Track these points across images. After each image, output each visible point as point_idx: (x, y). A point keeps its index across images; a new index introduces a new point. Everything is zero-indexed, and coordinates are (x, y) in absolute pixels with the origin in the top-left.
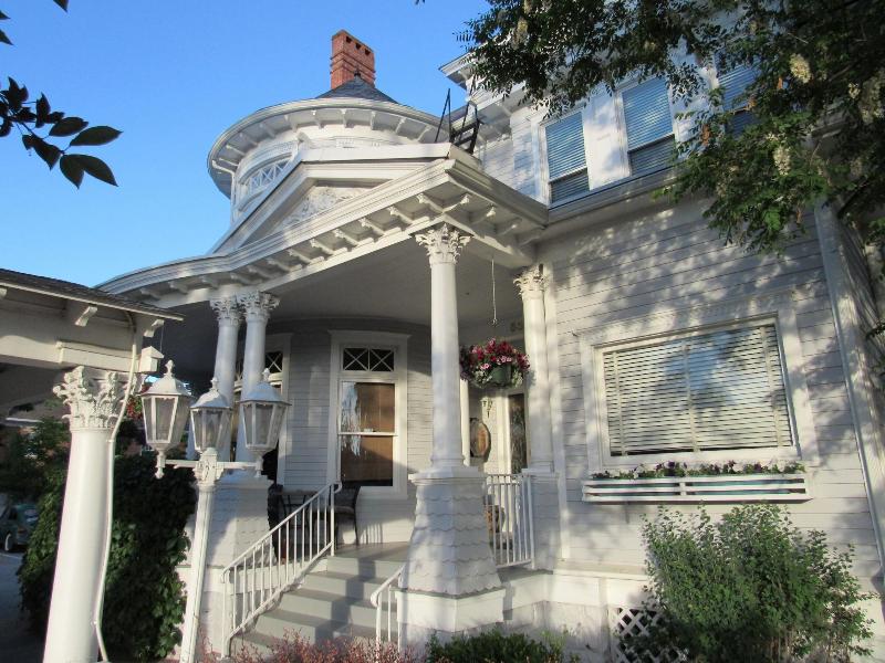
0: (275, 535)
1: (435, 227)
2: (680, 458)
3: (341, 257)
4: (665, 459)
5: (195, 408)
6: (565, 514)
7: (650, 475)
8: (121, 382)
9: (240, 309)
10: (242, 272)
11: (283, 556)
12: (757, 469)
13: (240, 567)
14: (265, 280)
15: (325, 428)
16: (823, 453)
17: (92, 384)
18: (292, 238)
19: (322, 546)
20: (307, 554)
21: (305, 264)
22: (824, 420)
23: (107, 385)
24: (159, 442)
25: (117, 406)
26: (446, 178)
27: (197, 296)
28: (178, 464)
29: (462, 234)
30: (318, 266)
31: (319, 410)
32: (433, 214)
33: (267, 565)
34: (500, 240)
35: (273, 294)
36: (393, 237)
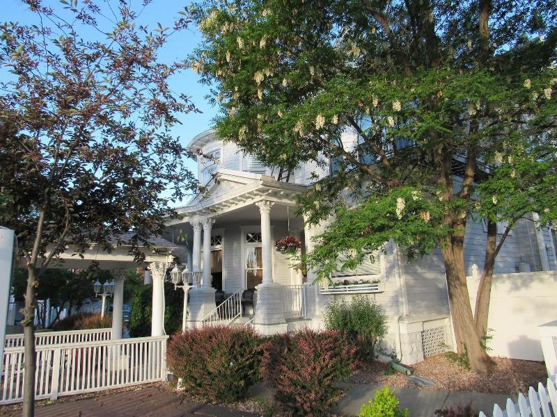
0: (218, 309)
1: (261, 201)
2: (347, 278)
3: (233, 208)
4: (342, 279)
5: (182, 273)
6: (317, 299)
7: (338, 285)
8: (164, 265)
9: (201, 225)
10: (200, 211)
11: (222, 317)
12: (367, 282)
13: (206, 321)
14: (209, 214)
15: (240, 267)
16: (387, 277)
17: (157, 267)
18: (216, 202)
19: (236, 314)
20: (231, 317)
21: (222, 209)
22: (388, 265)
23: (161, 266)
24: (175, 281)
25: (164, 272)
26: (261, 186)
27: (185, 220)
28: (179, 287)
29: (271, 202)
30: (227, 210)
31: (237, 260)
32: (261, 196)
33: (216, 320)
34: (289, 199)
35: (212, 218)
36: (249, 202)
